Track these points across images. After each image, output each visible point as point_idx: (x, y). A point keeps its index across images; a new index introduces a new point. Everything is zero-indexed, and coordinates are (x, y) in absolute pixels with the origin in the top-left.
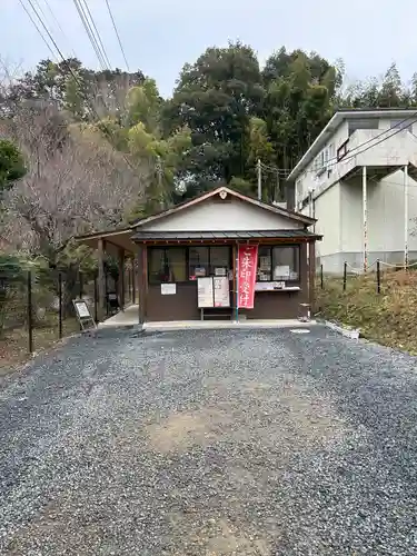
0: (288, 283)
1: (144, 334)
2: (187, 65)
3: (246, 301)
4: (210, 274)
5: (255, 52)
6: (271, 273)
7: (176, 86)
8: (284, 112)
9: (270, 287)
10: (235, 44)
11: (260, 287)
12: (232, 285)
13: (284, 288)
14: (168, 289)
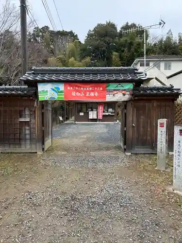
0: (112, 113)
1: (76, 124)
2: (90, 31)
3: (100, 117)
4: (92, 110)
5: (116, 25)
6: (108, 110)
7: (86, 38)
8: (126, 49)
9: (107, 114)
10: (108, 22)
11: (104, 114)
12: (97, 113)
13: (111, 114)
14: (82, 114)
